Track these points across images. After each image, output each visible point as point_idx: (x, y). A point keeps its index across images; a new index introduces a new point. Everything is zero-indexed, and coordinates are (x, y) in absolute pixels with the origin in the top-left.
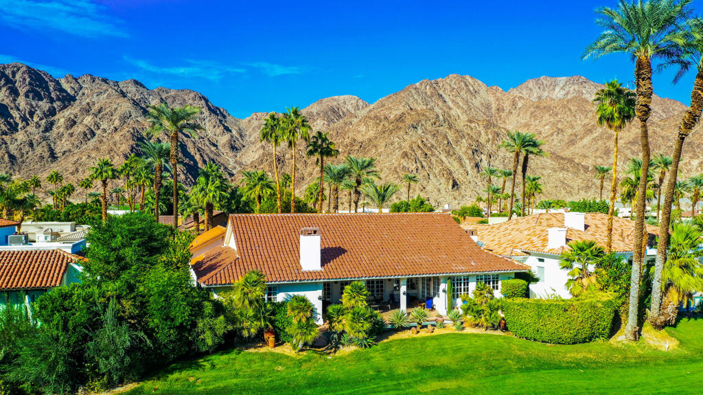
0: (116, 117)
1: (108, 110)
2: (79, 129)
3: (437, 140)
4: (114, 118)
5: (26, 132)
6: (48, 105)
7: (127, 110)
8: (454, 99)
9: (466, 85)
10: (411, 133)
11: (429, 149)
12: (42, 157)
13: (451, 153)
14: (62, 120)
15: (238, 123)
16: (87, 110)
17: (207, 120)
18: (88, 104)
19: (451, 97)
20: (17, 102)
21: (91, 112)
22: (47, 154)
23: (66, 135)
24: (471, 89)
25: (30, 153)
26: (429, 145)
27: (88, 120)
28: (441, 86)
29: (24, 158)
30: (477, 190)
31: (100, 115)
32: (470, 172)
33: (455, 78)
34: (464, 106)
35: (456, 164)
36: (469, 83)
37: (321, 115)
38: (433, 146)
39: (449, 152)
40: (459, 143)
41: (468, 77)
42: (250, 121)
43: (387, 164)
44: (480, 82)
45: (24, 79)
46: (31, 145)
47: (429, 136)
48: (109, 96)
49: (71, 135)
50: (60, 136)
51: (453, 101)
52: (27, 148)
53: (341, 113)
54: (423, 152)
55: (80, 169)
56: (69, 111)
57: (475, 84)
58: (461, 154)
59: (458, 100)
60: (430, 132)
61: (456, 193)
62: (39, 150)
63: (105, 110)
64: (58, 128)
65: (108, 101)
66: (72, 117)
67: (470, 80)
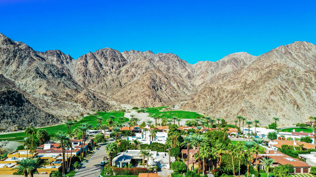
0: (144, 68)
1: (140, 65)
2: (130, 74)
3: (289, 84)
4: (143, 69)
5: (111, 75)
6: (118, 64)
7: (148, 65)
8: (297, 54)
9: (304, 46)
10: (275, 81)
11: (285, 89)
12: (117, 86)
13: (296, 90)
14: (124, 70)
15: (191, 66)
16: (132, 66)
17: (178, 66)
18: (133, 63)
19: (296, 53)
20: (107, 63)
21: (134, 67)
22: (119, 85)
23: (125, 76)
24: (307, 48)
25: (113, 84)
26: (284, 87)
27: (133, 70)
28: (290, 48)
29: (111, 86)
30: (310, 109)
31: (137, 68)
32: (306, 100)
33: (297, 43)
34: (303, 58)
35: (299, 96)
36: (306, 45)
37: (229, 62)
38: (286, 87)
39: (295, 89)
40: (300, 85)
41: (305, 42)
42: (196, 65)
43: (264, 98)
44: (312, 44)
45: (110, 54)
46: (113, 81)
47: (284, 82)
48: (141, 59)
49: (127, 76)
50: (123, 77)
51: (297, 55)
52: (112, 82)
53: (238, 61)
54: (282, 91)
55: (132, 92)
56: (126, 66)
57: (309, 45)
58: (301, 90)
59: (300, 54)
60: (285, 80)
61: (299, 112)
62: (116, 83)
63: (139, 65)
64: (122, 73)
65: (140, 61)
66: (127, 69)
67: (306, 43)
